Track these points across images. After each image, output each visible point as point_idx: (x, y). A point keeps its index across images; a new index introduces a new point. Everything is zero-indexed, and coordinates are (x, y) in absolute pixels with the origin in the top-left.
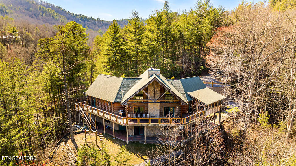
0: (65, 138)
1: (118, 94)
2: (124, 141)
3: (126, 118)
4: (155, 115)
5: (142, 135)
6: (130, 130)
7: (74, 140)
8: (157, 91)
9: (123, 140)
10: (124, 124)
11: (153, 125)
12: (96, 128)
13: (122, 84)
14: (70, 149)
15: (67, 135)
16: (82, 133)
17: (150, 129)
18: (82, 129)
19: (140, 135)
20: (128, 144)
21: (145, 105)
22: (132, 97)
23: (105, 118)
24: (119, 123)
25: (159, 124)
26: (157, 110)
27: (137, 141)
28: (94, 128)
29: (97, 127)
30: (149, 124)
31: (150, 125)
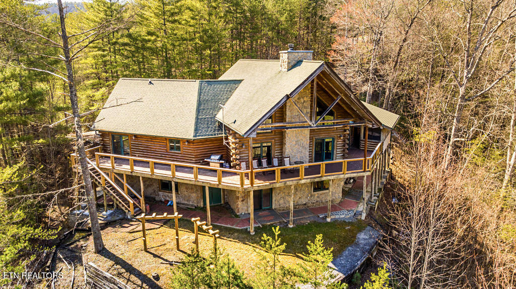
0: (64, 248)
1: (197, 118)
2: (237, 228)
3: (250, 170)
4: (299, 158)
5: (268, 209)
6: (242, 201)
7: (104, 249)
8: (304, 101)
9: (234, 227)
10: (245, 187)
11: (309, 180)
12: (144, 211)
13: (200, 95)
14: (108, 275)
15: (64, 238)
16: (109, 228)
17: (284, 193)
18: (102, 217)
19: (265, 210)
20: (254, 233)
21: (276, 139)
22: (269, 114)
23: (177, 180)
24: (227, 186)
25: (321, 177)
26: (303, 147)
27: (269, 224)
28: (140, 209)
29: (148, 206)
30: (300, 180)
31: (303, 181)
